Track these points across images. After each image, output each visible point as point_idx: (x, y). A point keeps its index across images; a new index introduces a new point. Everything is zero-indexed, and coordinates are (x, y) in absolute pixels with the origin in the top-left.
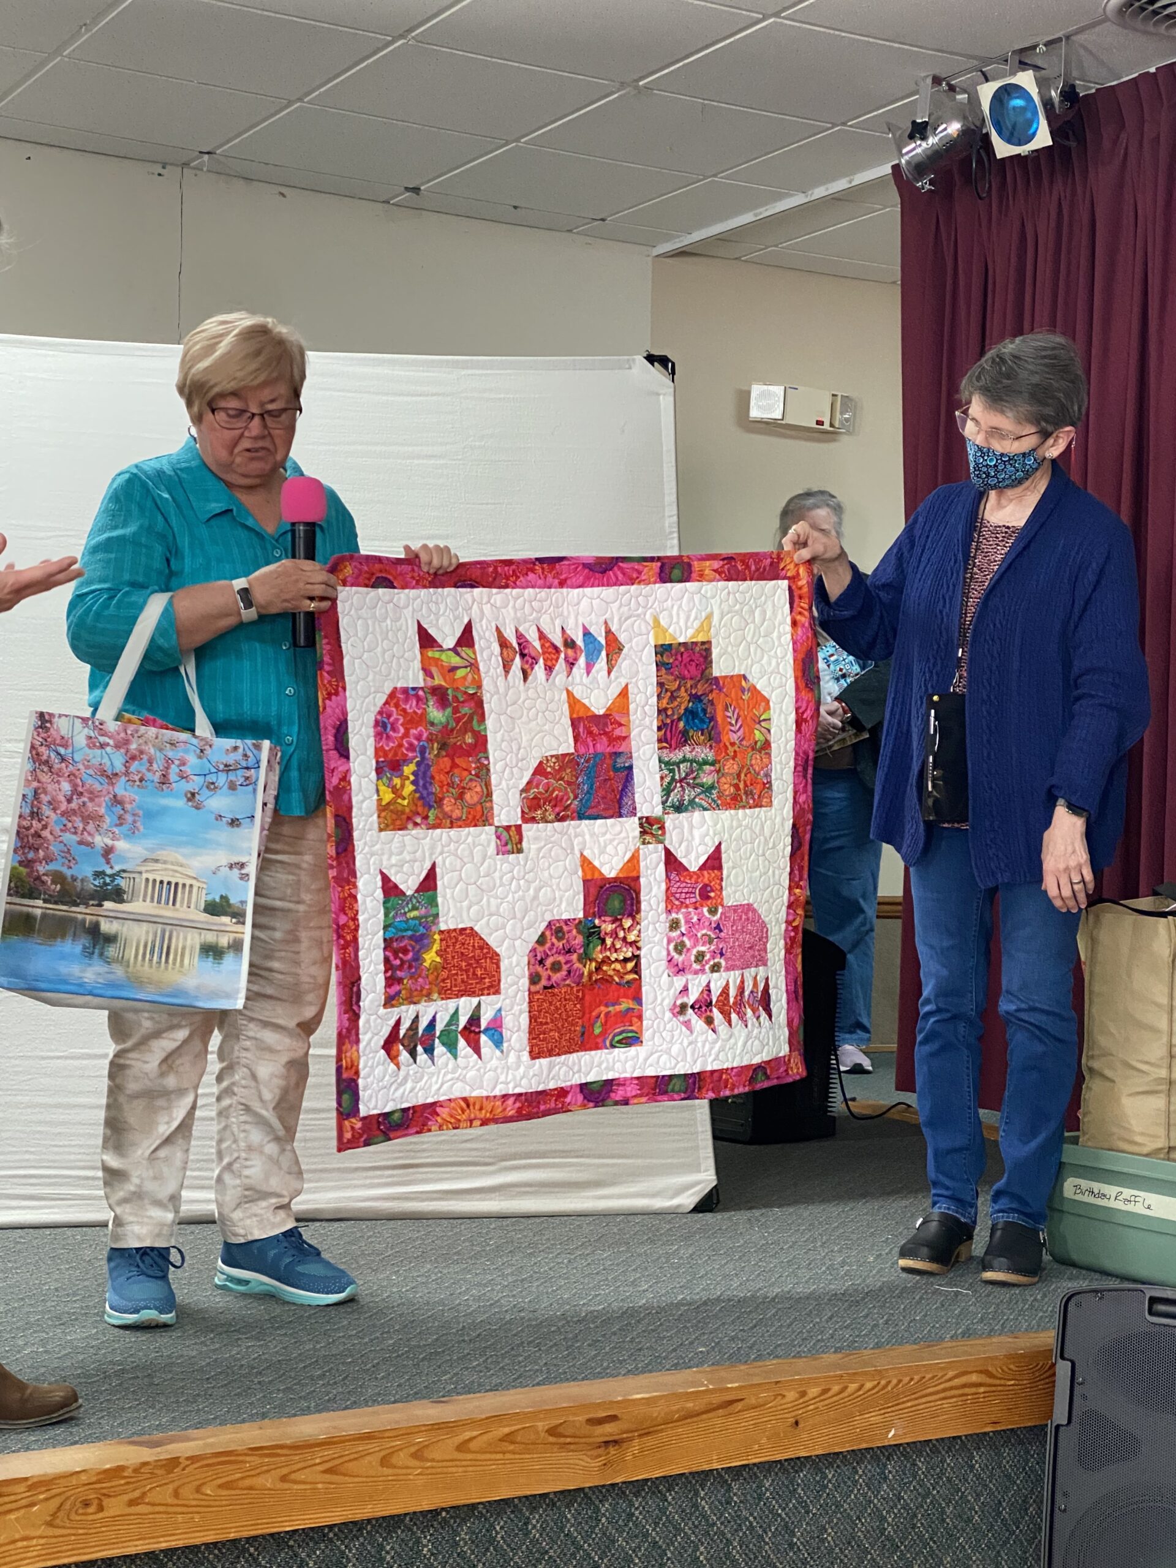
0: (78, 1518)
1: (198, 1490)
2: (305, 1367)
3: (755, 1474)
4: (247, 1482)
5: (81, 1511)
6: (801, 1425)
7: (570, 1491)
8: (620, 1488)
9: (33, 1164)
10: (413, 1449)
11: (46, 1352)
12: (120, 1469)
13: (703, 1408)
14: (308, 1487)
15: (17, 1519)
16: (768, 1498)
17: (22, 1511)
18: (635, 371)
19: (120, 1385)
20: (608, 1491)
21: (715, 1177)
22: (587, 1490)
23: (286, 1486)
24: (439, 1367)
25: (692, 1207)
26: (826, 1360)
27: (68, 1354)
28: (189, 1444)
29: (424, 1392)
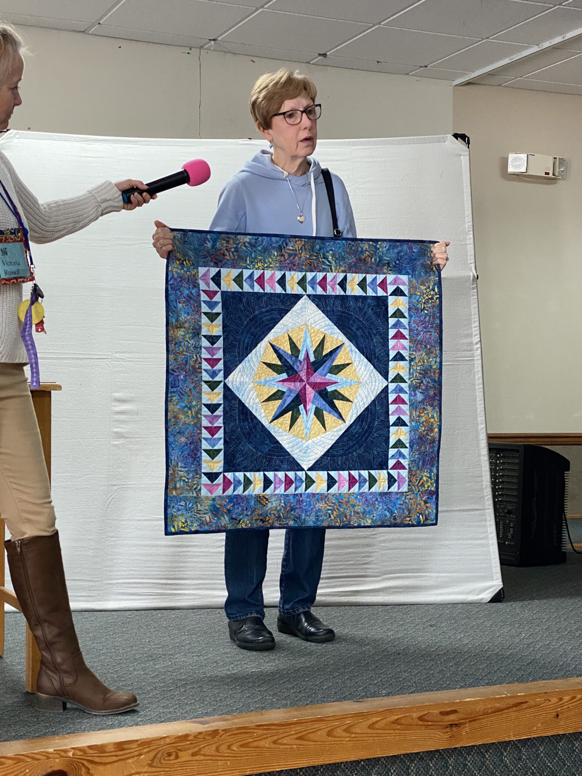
0: (165, 762)
1: (229, 747)
2: (283, 683)
3: (534, 743)
4: (255, 744)
5: (167, 758)
6: (560, 717)
7: (431, 751)
8: (459, 750)
9: (135, 576)
10: (345, 727)
11: (145, 674)
12: (187, 736)
13: (504, 706)
14: (288, 747)
15: (132, 762)
16: (542, 757)
17: (136, 758)
18: (447, 143)
19: (185, 691)
20: (453, 751)
21: (502, 583)
22: (441, 751)
23: (277, 746)
24: (356, 683)
25: (489, 599)
26: (572, 681)
27: (157, 675)
28: (222, 723)
29: (349, 696)
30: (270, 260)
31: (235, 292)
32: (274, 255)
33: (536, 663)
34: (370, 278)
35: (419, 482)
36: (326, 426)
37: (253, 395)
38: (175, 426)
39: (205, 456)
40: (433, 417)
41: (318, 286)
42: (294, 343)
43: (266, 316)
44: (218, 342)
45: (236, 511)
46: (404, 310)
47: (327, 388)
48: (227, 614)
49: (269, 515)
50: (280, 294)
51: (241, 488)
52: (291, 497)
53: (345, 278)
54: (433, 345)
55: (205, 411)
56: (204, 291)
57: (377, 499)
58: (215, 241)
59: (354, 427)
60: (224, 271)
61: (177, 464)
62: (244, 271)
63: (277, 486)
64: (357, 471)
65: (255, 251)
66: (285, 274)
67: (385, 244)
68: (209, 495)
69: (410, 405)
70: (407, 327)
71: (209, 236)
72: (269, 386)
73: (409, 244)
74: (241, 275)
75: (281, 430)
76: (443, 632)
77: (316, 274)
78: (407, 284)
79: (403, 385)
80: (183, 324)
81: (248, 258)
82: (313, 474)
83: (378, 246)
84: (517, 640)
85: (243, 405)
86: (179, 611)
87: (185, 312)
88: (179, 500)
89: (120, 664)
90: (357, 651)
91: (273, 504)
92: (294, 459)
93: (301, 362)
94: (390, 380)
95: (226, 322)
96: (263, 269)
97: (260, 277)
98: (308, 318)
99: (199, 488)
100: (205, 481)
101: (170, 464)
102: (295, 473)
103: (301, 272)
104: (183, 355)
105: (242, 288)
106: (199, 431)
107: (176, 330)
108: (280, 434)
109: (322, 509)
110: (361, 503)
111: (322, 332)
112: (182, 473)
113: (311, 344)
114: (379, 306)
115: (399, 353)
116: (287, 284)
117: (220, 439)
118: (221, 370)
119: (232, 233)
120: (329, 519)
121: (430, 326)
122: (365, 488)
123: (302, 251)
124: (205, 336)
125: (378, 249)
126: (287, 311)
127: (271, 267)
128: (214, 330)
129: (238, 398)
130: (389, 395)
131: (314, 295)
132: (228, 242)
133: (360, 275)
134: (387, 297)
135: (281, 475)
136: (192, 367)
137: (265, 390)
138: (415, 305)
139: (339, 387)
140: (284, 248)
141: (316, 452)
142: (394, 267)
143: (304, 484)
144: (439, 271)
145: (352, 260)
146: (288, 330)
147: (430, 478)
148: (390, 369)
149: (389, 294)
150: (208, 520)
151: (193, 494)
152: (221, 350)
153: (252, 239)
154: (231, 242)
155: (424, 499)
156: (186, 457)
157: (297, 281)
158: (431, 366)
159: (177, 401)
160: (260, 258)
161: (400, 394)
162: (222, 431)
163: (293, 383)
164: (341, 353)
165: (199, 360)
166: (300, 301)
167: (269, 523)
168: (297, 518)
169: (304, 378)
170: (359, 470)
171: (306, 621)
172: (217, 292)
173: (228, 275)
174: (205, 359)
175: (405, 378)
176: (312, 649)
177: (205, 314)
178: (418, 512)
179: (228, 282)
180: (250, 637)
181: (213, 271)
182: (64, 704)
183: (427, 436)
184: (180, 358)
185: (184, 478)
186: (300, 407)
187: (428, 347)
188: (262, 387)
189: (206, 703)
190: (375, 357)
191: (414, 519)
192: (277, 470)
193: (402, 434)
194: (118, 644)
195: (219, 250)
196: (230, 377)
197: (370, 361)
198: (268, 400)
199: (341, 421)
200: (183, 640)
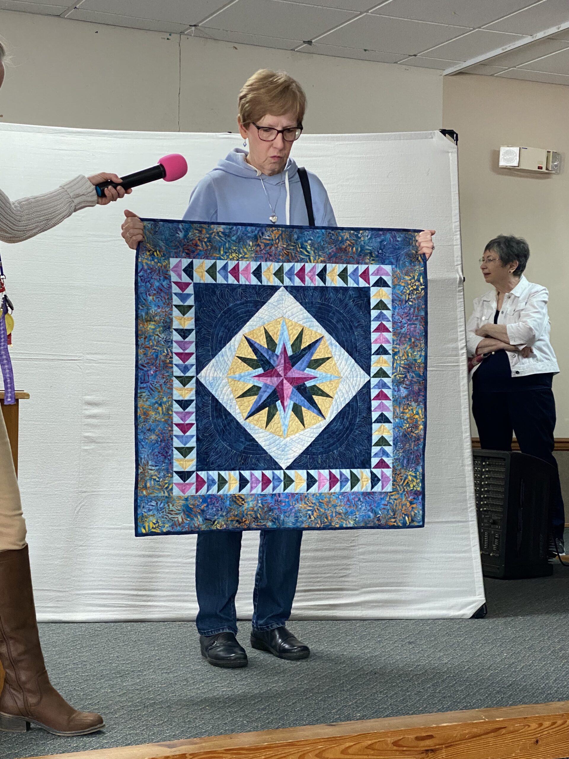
2: (254, 703)
6: (539, 743)
9: (104, 587)
10: (317, 752)
11: (112, 692)
13: (482, 732)
18: (435, 139)
19: (153, 711)
21: (484, 599)
24: (330, 705)
25: (471, 615)
26: (553, 705)
27: (124, 694)
28: (191, 746)
29: (322, 719)
30: (245, 250)
31: (208, 284)
32: (249, 245)
33: (517, 684)
34: (351, 268)
35: (404, 482)
36: (305, 423)
37: (227, 390)
38: (145, 423)
39: (177, 454)
40: (418, 414)
41: (296, 277)
42: (270, 336)
43: (240, 309)
44: (190, 336)
45: (210, 511)
46: (388, 302)
47: (306, 383)
48: (199, 629)
49: (245, 516)
50: (256, 285)
51: (216, 487)
52: (269, 498)
53: (325, 269)
54: (418, 338)
55: (176, 407)
56: (176, 283)
57: (359, 499)
58: (187, 231)
59: (334, 424)
60: (196, 262)
61: (148, 463)
62: (218, 261)
63: (254, 485)
64: (338, 470)
65: (229, 241)
66: (260, 264)
67: (366, 233)
68: (181, 494)
69: (393, 401)
70: (391, 319)
71: (180, 226)
72: (244, 381)
73: (393, 232)
74: (214, 266)
75: (256, 427)
76: (422, 650)
77: (294, 265)
78: (391, 275)
79: (386, 380)
80: (153, 317)
81: (222, 249)
82: (291, 473)
83: (359, 235)
84: (498, 660)
85: (217, 401)
86: (149, 623)
87: (155, 305)
88: (149, 500)
89: (87, 680)
90: (332, 669)
91: (250, 504)
92: (271, 457)
93: (277, 356)
94: (372, 375)
95: (198, 315)
96: (237, 260)
97: (234, 268)
98: (285, 311)
99: (170, 487)
100: (177, 480)
101: (140, 462)
102: (273, 473)
103: (278, 262)
104: (154, 349)
105: (215, 280)
106: (170, 428)
107: (146, 323)
108: (257, 431)
109: (302, 509)
110: (342, 503)
111: (300, 325)
112: (152, 472)
113: (288, 338)
114: (361, 297)
115: (381, 346)
116: (263, 275)
117: (193, 436)
118: (193, 365)
119: (205, 223)
120: (310, 520)
121: (414, 318)
122: (347, 487)
123: (279, 241)
124: (176, 330)
125: (360, 238)
126: (264, 303)
127: (247, 258)
128: (186, 323)
129: (211, 394)
130: (372, 390)
131: (292, 287)
132: (200, 232)
133: (341, 265)
134: (369, 288)
135: (258, 474)
136: (163, 362)
137: (240, 386)
138: (399, 296)
139: (318, 382)
140: (260, 237)
141: (295, 450)
142: (377, 256)
143: (282, 483)
144: (425, 260)
145: (331, 249)
146: (264, 323)
147: (415, 477)
148: (372, 363)
149: (371, 285)
150: (180, 520)
151: (164, 493)
152: (194, 344)
153: (227, 228)
154: (204, 231)
155: (409, 499)
156: (157, 455)
157: (274, 272)
158: (415, 360)
159: (147, 397)
160: (234, 248)
161: (383, 390)
162: (194, 428)
163: (269, 379)
164: (320, 347)
165: (170, 354)
166: (276, 293)
167: (245, 524)
168: (275, 520)
169: (281, 373)
170: (340, 469)
171: (280, 637)
172: (190, 284)
173: (201, 266)
174: (176, 354)
175: (388, 373)
176: (286, 667)
177: (176, 306)
178: (403, 513)
179: (201, 273)
180: (222, 654)
181: (185, 262)
182: (28, 724)
183: (412, 434)
184: (150, 352)
185: (154, 477)
186: (277, 403)
187: (413, 340)
188: (236, 382)
189: (174, 724)
190: (356, 351)
191: (400, 521)
192: (254, 469)
193: (385, 431)
194: (85, 659)
195: (191, 241)
196: (203, 372)
197: (351, 354)
198: (243, 395)
199: (320, 418)
200: (153, 656)
